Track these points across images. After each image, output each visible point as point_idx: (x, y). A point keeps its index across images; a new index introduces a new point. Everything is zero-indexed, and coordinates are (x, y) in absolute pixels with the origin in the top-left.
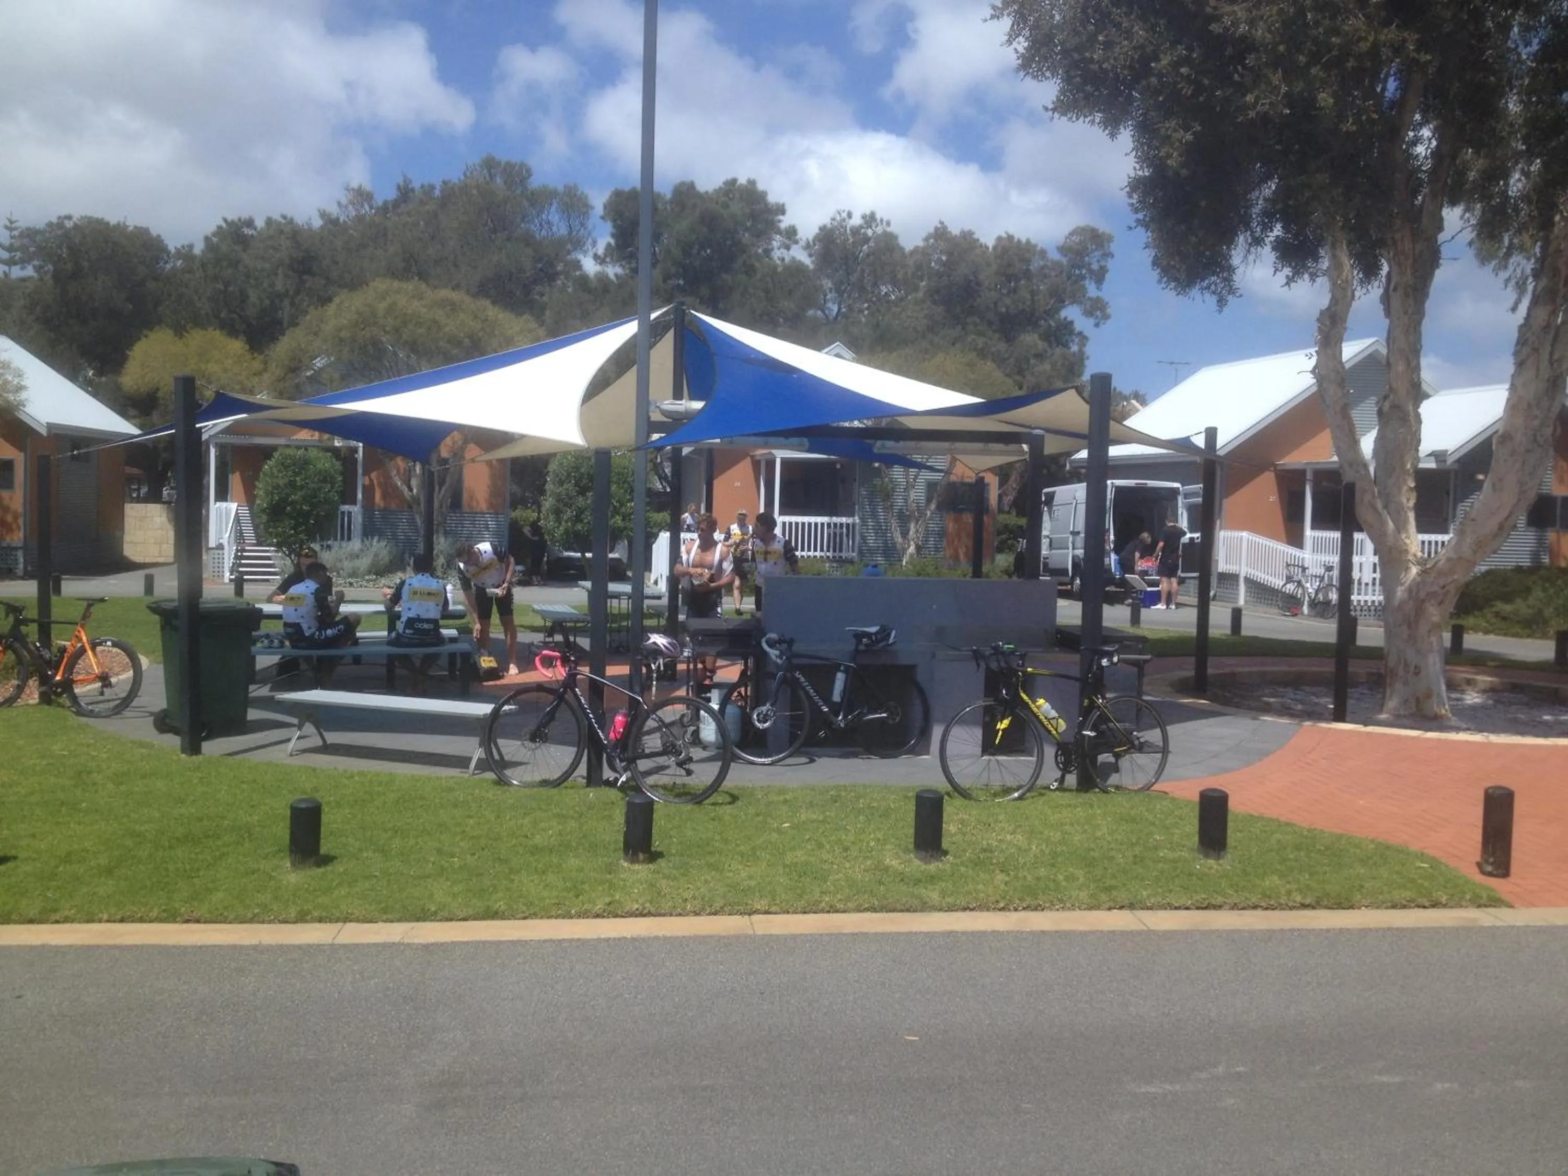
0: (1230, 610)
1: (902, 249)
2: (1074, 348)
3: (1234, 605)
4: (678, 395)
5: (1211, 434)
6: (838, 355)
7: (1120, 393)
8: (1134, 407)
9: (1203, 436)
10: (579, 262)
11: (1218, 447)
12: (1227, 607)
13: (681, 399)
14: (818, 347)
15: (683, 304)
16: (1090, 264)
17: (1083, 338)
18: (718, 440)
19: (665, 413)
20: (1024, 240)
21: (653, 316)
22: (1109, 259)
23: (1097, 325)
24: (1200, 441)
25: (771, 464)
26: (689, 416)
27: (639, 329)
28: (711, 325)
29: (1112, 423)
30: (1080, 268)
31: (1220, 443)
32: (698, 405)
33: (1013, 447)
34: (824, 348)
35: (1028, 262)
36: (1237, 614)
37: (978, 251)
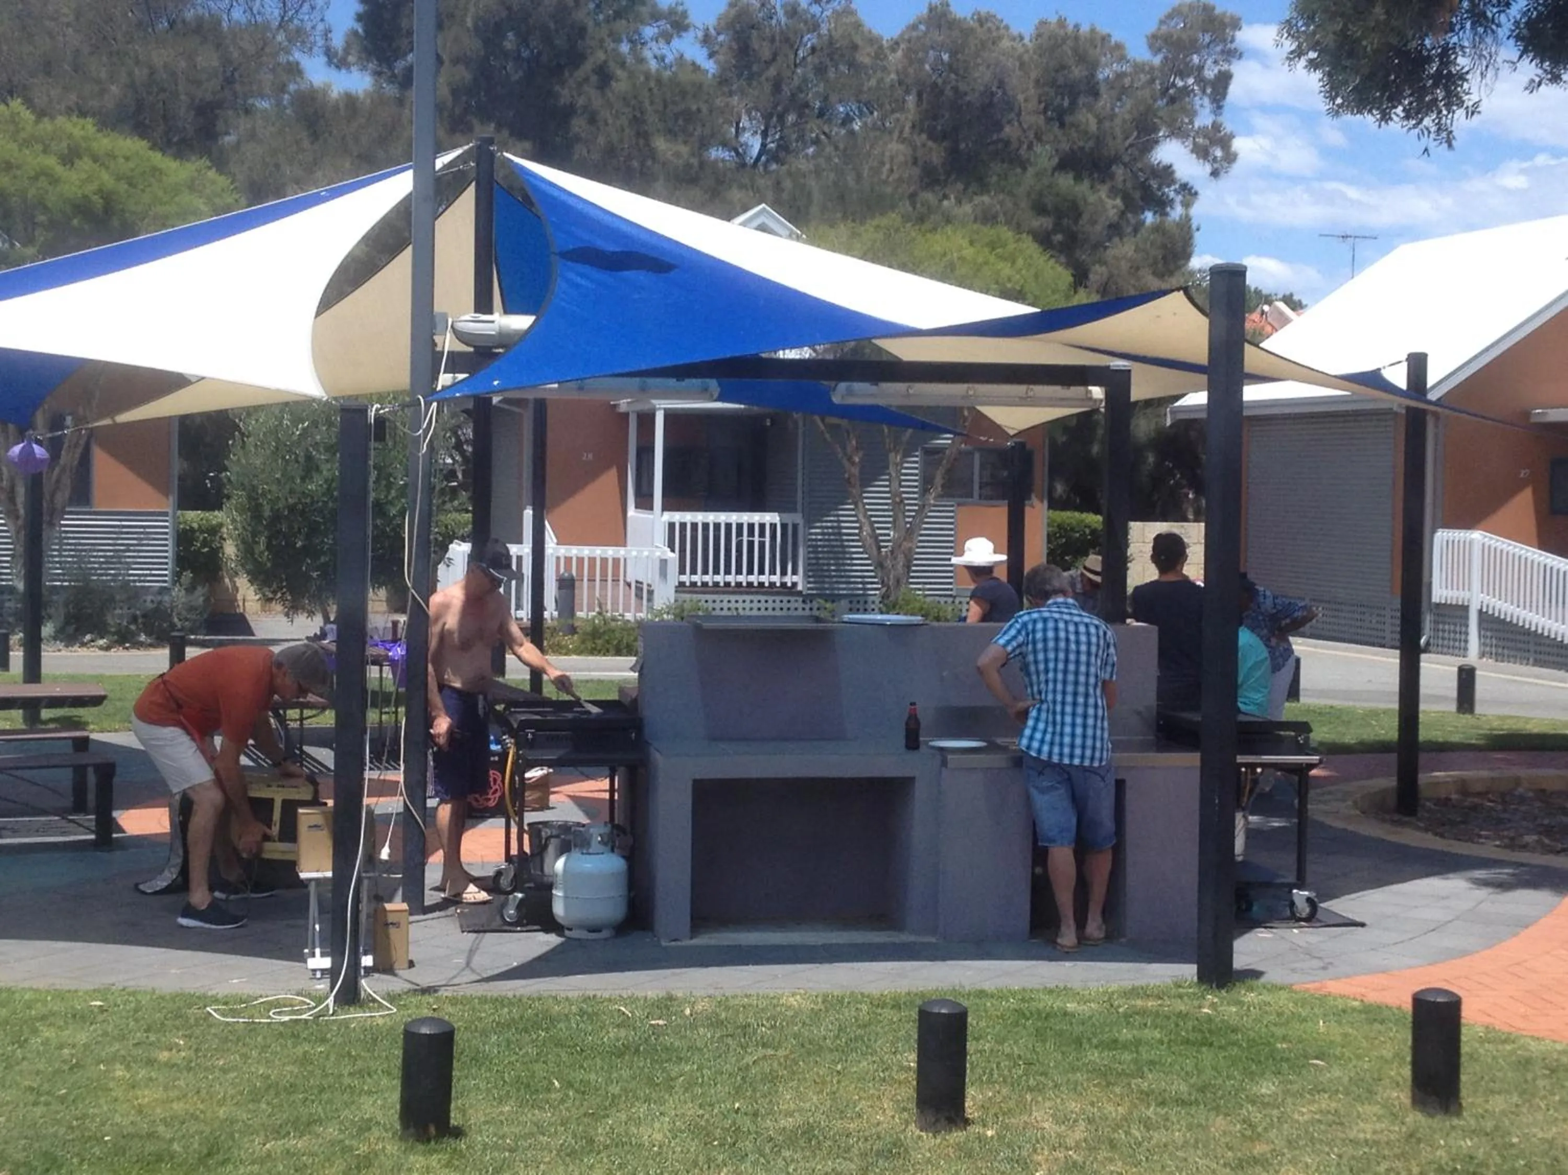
0: (1456, 669)
1: (873, 40)
2: (1177, 212)
3: (1461, 661)
4: (483, 305)
5: (1417, 364)
6: (763, 228)
7: (1258, 292)
8: (1281, 314)
9: (1404, 367)
10: (298, 64)
11: (1430, 383)
12: (1449, 665)
13: (491, 312)
14: (728, 216)
15: (491, 141)
16: (1201, 68)
17: (1188, 192)
18: (556, 386)
19: (460, 336)
20: (1085, 29)
21: (440, 163)
22: (1234, 61)
23: (1215, 174)
24: (1399, 377)
25: (647, 420)
26: (506, 340)
27: (415, 187)
28: (543, 180)
29: (1247, 346)
30: (1182, 75)
31: (1432, 378)
32: (522, 322)
33: (1076, 391)
34: (738, 214)
35: (1093, 66)
36: (1466, 678)
37: (1005, 44)
